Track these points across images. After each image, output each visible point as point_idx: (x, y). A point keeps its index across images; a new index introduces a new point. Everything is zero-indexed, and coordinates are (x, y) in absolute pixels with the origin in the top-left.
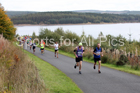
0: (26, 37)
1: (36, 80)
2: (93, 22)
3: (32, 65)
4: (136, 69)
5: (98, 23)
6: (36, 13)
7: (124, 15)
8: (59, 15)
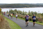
0: (5, 12)
1: (8, 27)
2: (27, 7)
3: (7, 21)
4: (41, 23)
5: (28, 7)
6: (8, 4)
7: (37, 5)
8: (16, 5)
